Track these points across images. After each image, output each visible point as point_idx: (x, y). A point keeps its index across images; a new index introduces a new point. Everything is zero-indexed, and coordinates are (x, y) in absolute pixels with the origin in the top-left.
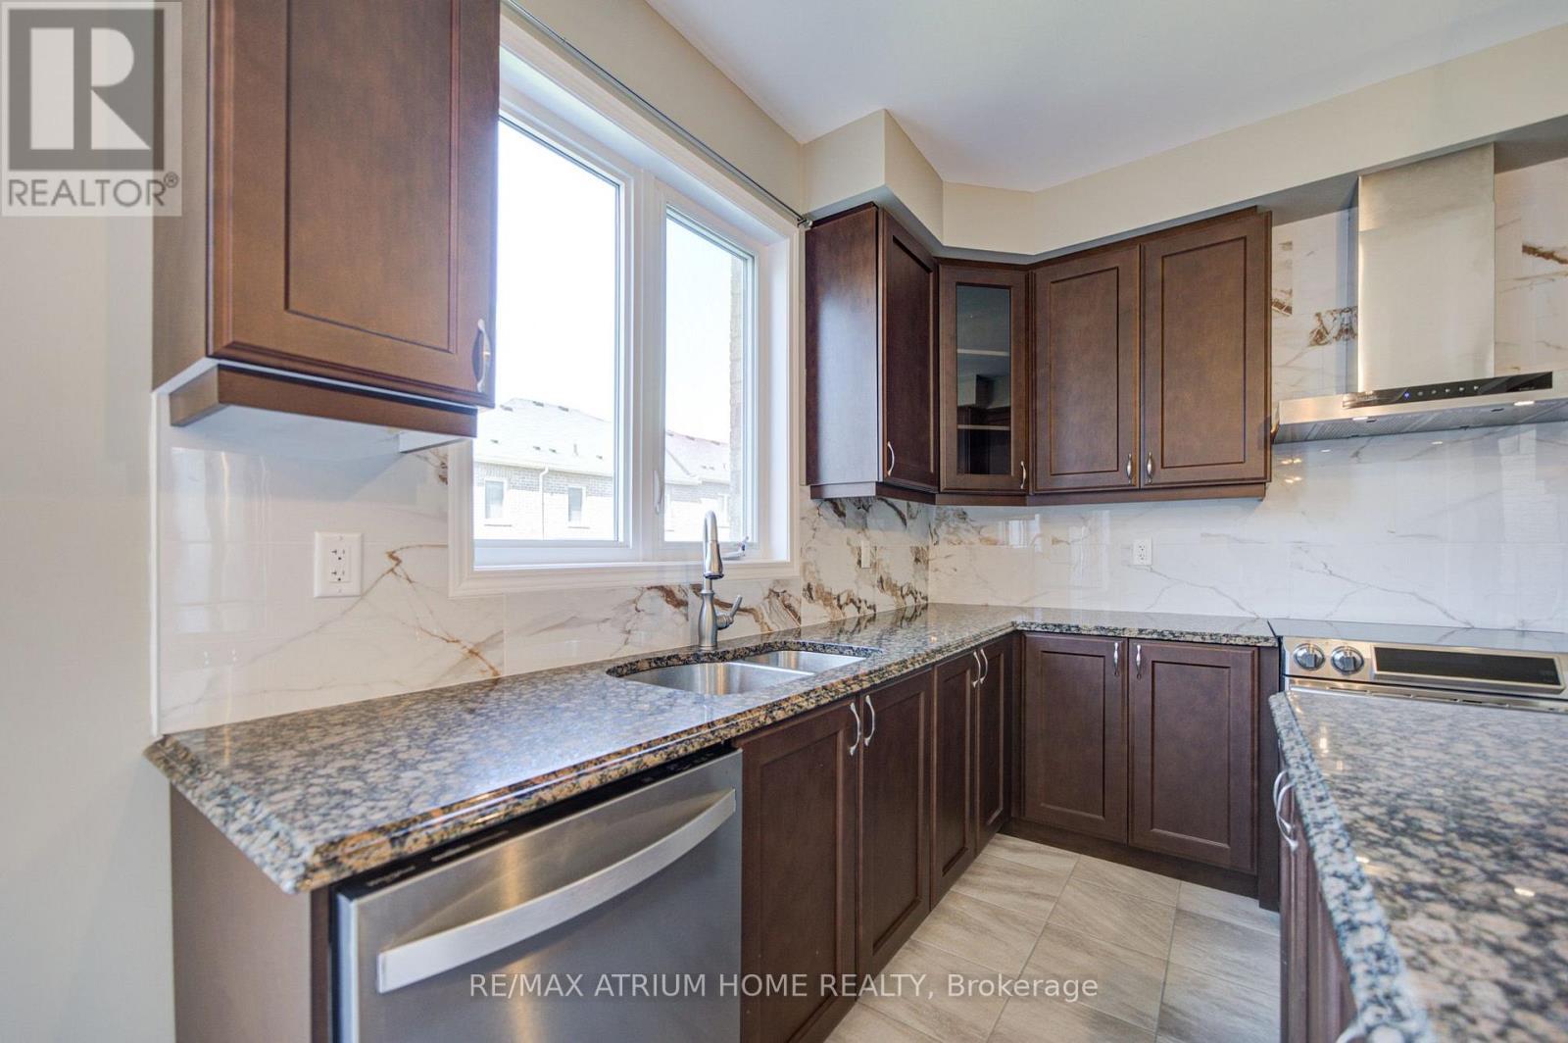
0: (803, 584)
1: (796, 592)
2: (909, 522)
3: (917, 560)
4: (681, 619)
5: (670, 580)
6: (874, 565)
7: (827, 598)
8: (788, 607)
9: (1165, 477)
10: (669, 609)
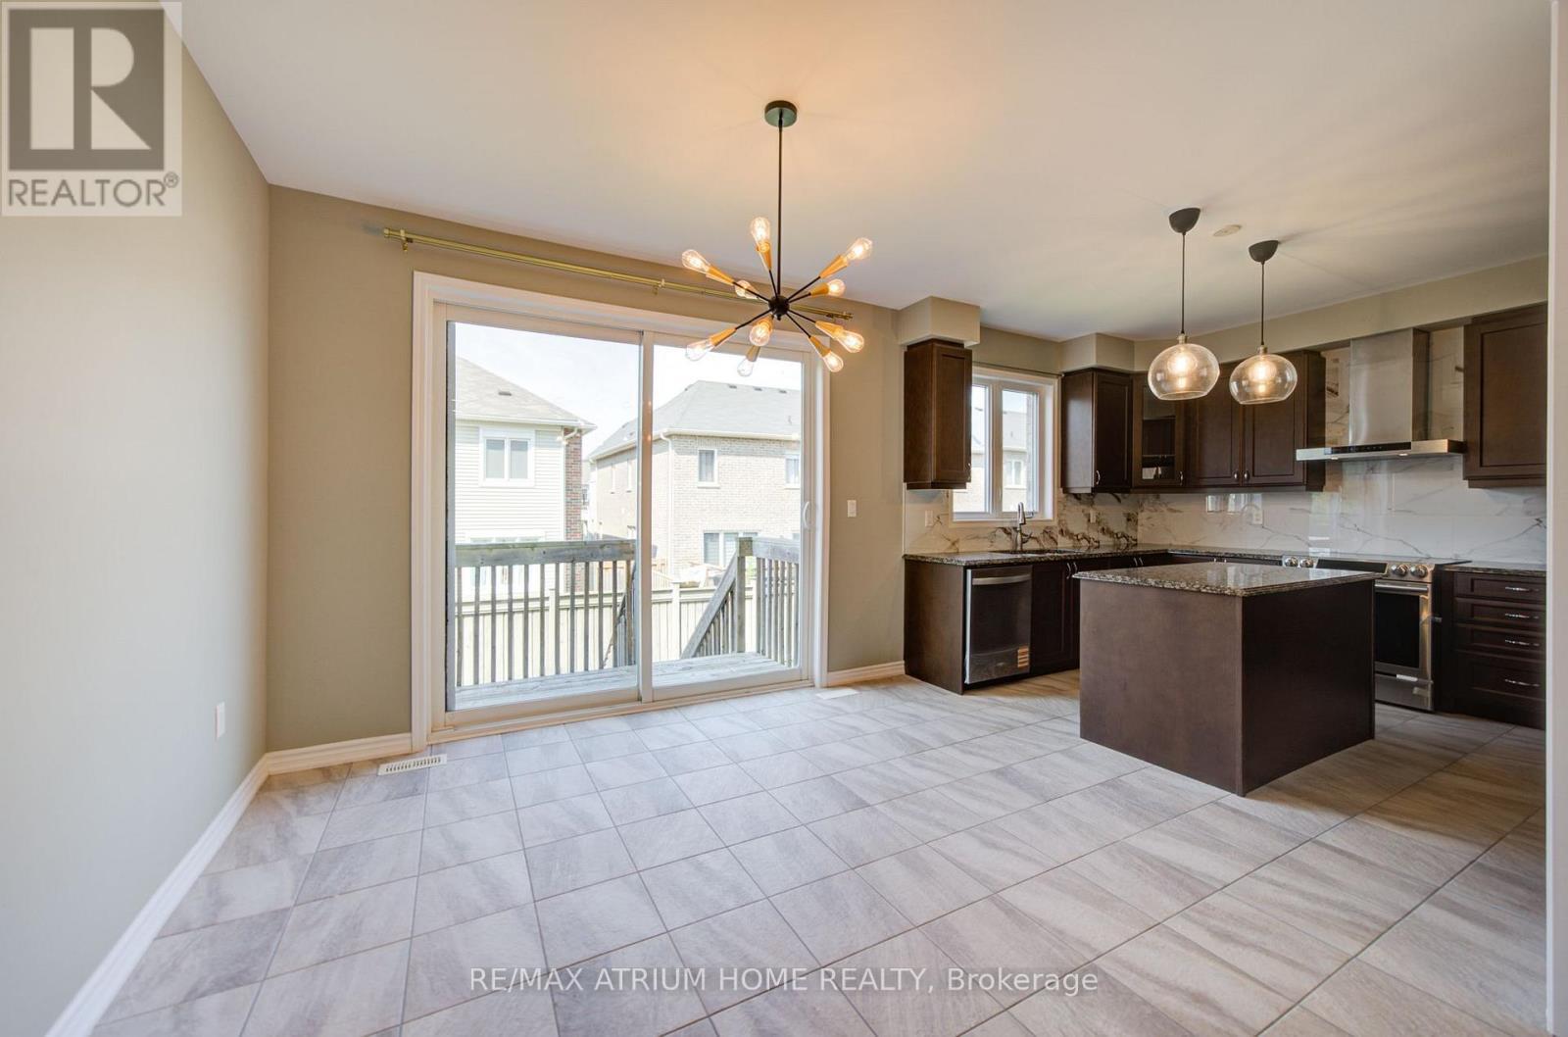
0: (1059, 529)
1: (1056, 533)
2: (1123, 501)
3: (1129, 520)
4: (1008, 539)
5: (1006, 525)
6: (1098, 522)
7: (1071, 535)
8: (1052, 538)
9: (1254, 480)
10: (1005, 535)
